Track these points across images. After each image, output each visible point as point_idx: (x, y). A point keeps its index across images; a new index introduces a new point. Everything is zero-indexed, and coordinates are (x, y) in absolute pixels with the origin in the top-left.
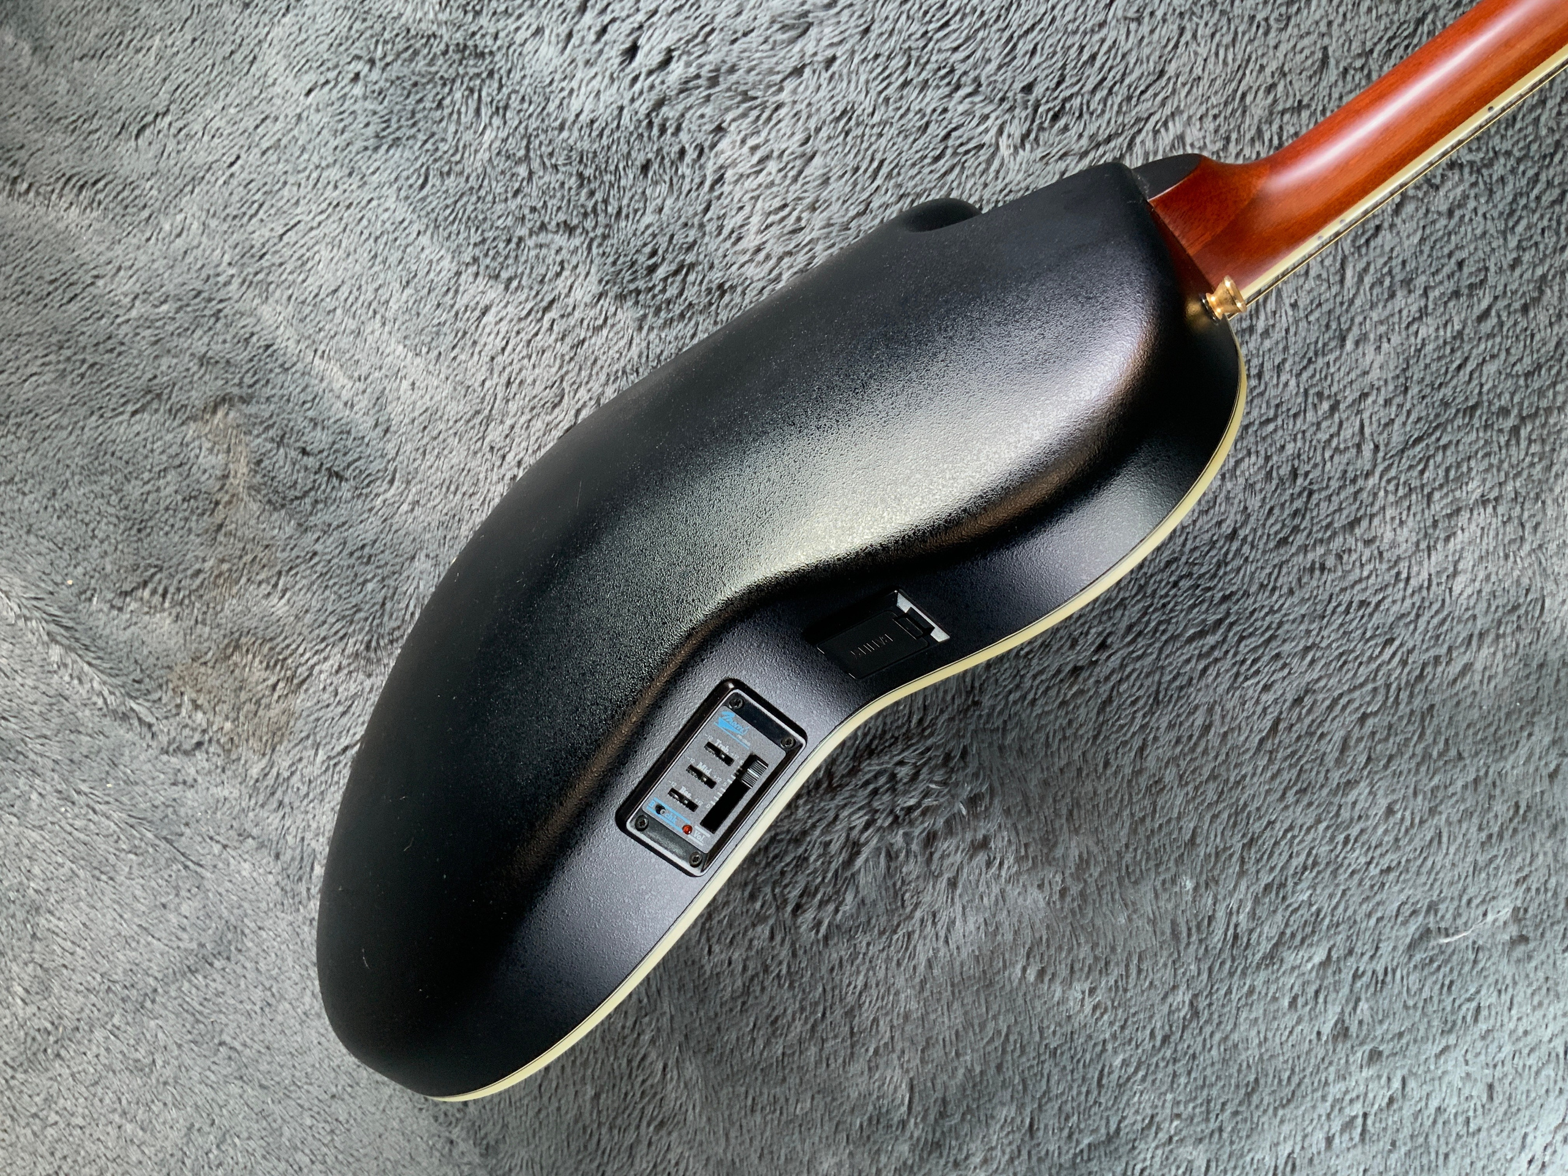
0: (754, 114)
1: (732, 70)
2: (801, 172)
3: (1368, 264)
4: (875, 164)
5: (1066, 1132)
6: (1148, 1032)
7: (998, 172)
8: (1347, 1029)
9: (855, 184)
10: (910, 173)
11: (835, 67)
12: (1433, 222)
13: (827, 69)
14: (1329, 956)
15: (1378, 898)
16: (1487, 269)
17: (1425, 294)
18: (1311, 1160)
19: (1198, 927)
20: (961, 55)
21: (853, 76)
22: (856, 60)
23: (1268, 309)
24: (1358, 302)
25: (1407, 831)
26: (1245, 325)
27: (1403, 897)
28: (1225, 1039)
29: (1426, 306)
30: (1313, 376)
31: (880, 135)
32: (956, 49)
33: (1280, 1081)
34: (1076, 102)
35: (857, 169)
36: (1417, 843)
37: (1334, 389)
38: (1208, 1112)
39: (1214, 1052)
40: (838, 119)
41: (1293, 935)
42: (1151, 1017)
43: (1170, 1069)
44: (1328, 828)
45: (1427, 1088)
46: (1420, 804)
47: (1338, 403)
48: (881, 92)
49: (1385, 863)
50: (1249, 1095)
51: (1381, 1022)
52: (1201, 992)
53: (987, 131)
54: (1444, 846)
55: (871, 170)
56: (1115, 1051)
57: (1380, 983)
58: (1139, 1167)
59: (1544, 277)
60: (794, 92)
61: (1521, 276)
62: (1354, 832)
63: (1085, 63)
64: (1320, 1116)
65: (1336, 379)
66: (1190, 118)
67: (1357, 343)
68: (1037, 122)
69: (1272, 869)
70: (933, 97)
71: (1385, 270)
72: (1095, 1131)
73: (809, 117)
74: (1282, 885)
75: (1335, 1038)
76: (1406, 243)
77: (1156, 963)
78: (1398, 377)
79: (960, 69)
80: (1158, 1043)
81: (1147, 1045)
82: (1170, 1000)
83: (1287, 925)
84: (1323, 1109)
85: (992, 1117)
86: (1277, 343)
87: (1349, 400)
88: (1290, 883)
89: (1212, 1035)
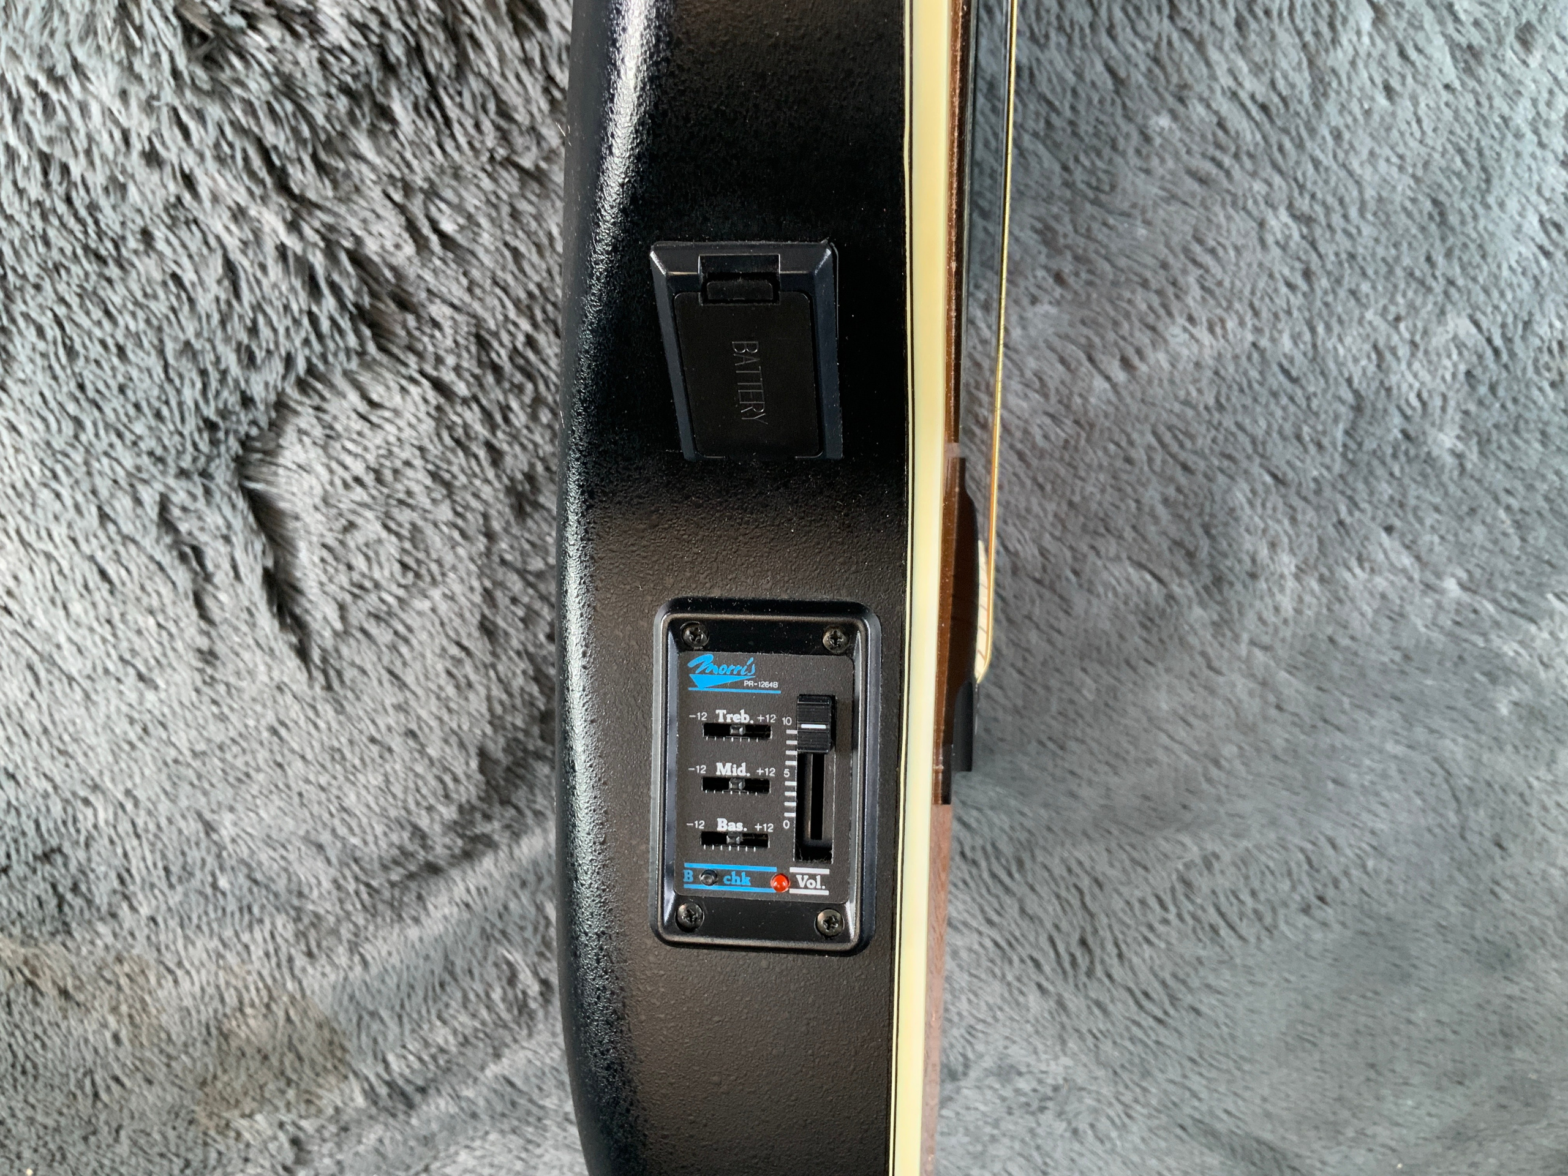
33: (1459, 175)
38: (1422, 283)
39: (1367, 230)
41: (1317, 34)
50: (1443, 222)
64: (1533, 156)
83: (1300, 34)
89: (1345, 217)
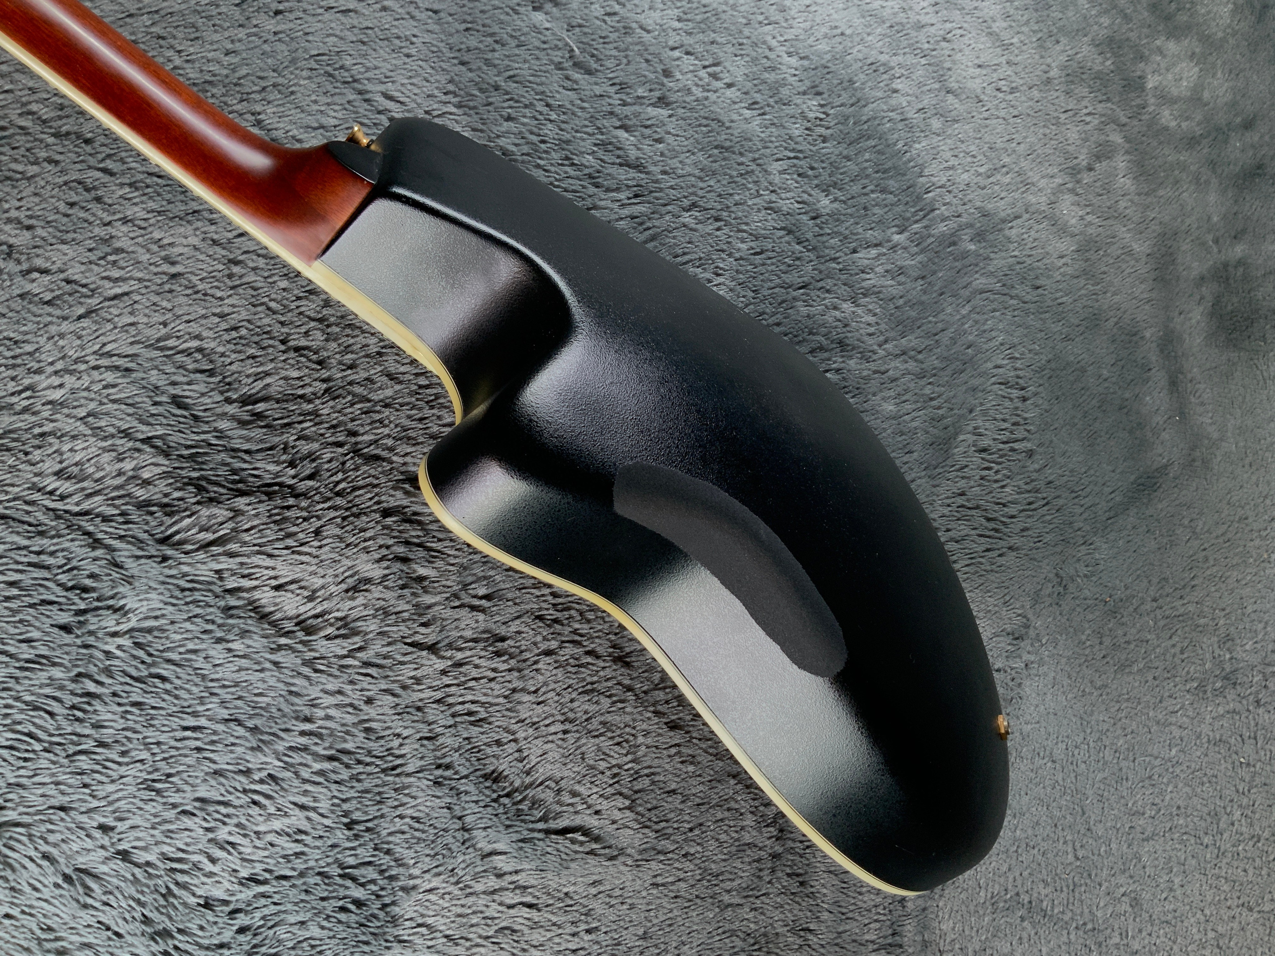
0: (181, 878)
1: (146, 920)
2: (220, 803)
3: (103, 278)
4: (188, 733)
5: (797, 263)
6: (718, 233)
7: (156, 618)
8: (659, 98)
9: (213, 742)
10: (187, 696)
11: (110, 821)
12: (43, 239)
13: (112, 829)
14: (620, 127)
15: (570, 107)
16: (66, 183)
17: (109, 224)
18: (746, 93)
19: (641, 224)
20: (56, 707)
21: (110, 799)
22: (96, 803)
23: (176, 344)
24: (140, 275)
25: (517, 102)
26: (198, 356)
27: (561, 90)
28: (701, 179)
29: (120, 220)
30: (217, 288)
31: (158, 743)
32: (51, 714)
34: (63, 578)
35: (199, 749)
36: (522, 91)
37: (221, 267)
40: (158, 792)
42: (709, 234)
43: (734, 209)
44: (540, 158)
45: (671, 33)
46: (495, 98)
47: (230, 261)
48: (119, 764)
49: (545, 110)
51: (645, 76)
52: (680, 206)
53: (119, 647)
54: (516, 72)
55: (194, 735)
56: (739, 250)
57: (623, 87)
58: (796, 205)
59: (55, 135)
60: (145, 849)
61: (61, 153)
62: (535, 139)
63: (21, 589)
65: (211, 269)
66: (36, 475)
67: (173, 263)
68: (96, 604)
69: (584, 187)
70: (105, 712)
71: (102, 262)
72: (789, 243)
73: (166, 821)
74: (590, 176)
75: (667, 104)
76: (71, 254)
77: (675, 244)
78: (188, 222)
79: (70, 700)
80: (723, 223)
81: (726, 230)
82: (694, 226)
84: (713, 96)
85: (808, 316)
86: (202, 325)
87: (224, 252)
88: (587, 171)
